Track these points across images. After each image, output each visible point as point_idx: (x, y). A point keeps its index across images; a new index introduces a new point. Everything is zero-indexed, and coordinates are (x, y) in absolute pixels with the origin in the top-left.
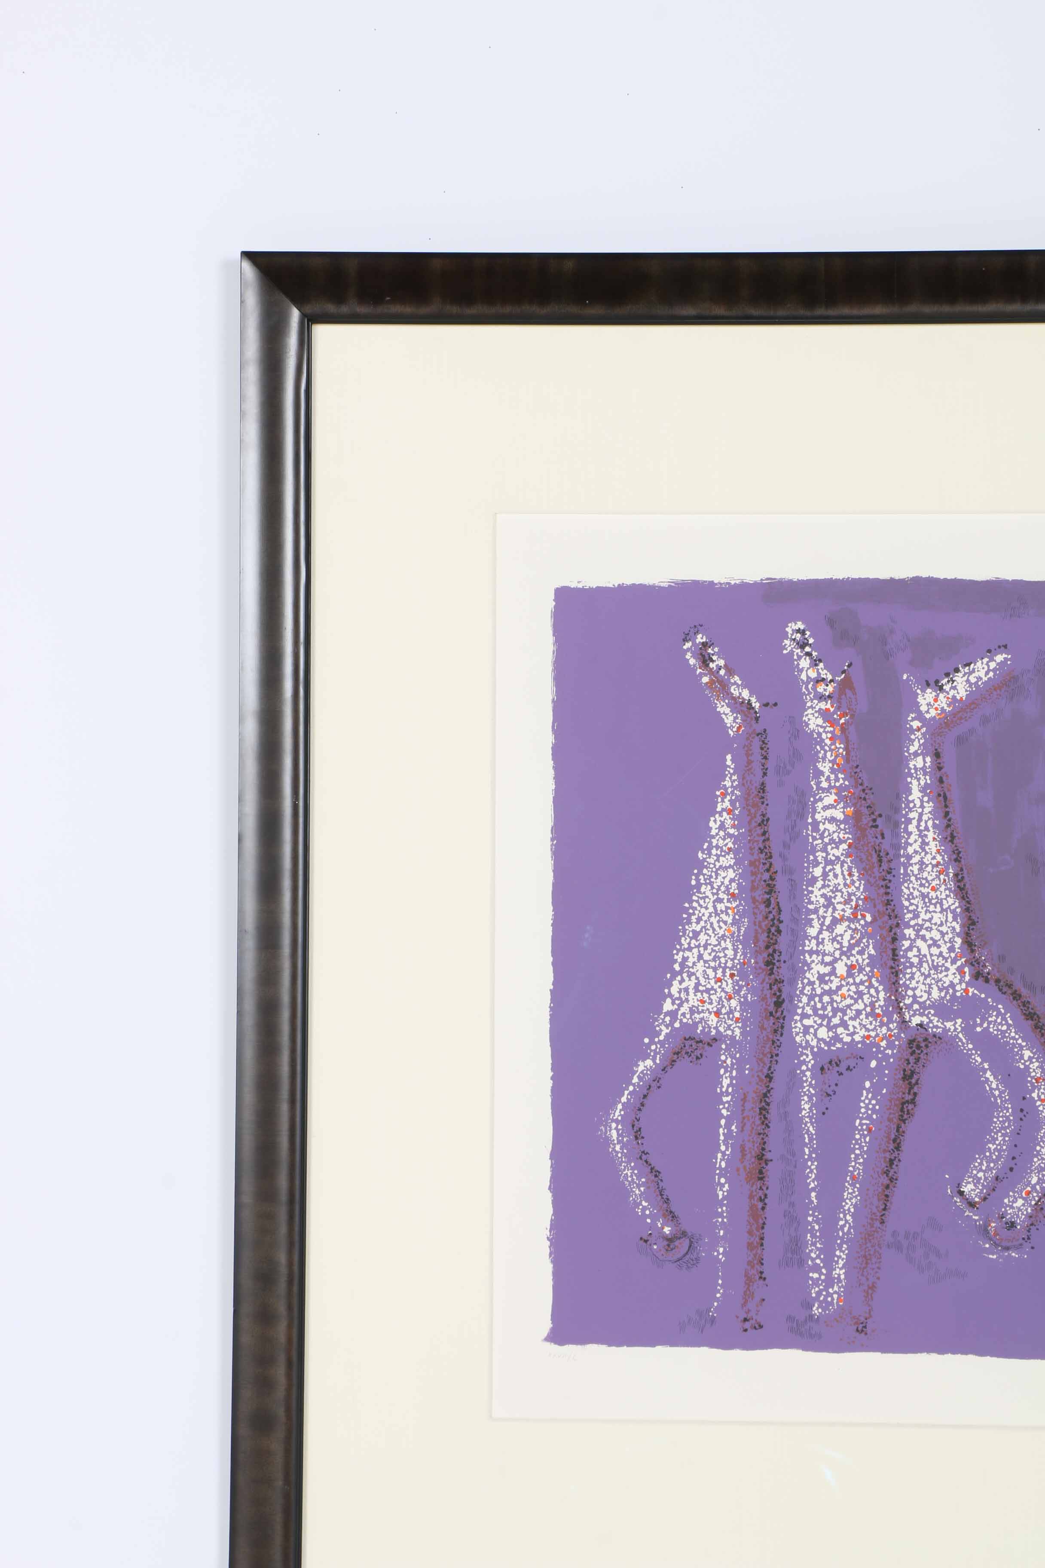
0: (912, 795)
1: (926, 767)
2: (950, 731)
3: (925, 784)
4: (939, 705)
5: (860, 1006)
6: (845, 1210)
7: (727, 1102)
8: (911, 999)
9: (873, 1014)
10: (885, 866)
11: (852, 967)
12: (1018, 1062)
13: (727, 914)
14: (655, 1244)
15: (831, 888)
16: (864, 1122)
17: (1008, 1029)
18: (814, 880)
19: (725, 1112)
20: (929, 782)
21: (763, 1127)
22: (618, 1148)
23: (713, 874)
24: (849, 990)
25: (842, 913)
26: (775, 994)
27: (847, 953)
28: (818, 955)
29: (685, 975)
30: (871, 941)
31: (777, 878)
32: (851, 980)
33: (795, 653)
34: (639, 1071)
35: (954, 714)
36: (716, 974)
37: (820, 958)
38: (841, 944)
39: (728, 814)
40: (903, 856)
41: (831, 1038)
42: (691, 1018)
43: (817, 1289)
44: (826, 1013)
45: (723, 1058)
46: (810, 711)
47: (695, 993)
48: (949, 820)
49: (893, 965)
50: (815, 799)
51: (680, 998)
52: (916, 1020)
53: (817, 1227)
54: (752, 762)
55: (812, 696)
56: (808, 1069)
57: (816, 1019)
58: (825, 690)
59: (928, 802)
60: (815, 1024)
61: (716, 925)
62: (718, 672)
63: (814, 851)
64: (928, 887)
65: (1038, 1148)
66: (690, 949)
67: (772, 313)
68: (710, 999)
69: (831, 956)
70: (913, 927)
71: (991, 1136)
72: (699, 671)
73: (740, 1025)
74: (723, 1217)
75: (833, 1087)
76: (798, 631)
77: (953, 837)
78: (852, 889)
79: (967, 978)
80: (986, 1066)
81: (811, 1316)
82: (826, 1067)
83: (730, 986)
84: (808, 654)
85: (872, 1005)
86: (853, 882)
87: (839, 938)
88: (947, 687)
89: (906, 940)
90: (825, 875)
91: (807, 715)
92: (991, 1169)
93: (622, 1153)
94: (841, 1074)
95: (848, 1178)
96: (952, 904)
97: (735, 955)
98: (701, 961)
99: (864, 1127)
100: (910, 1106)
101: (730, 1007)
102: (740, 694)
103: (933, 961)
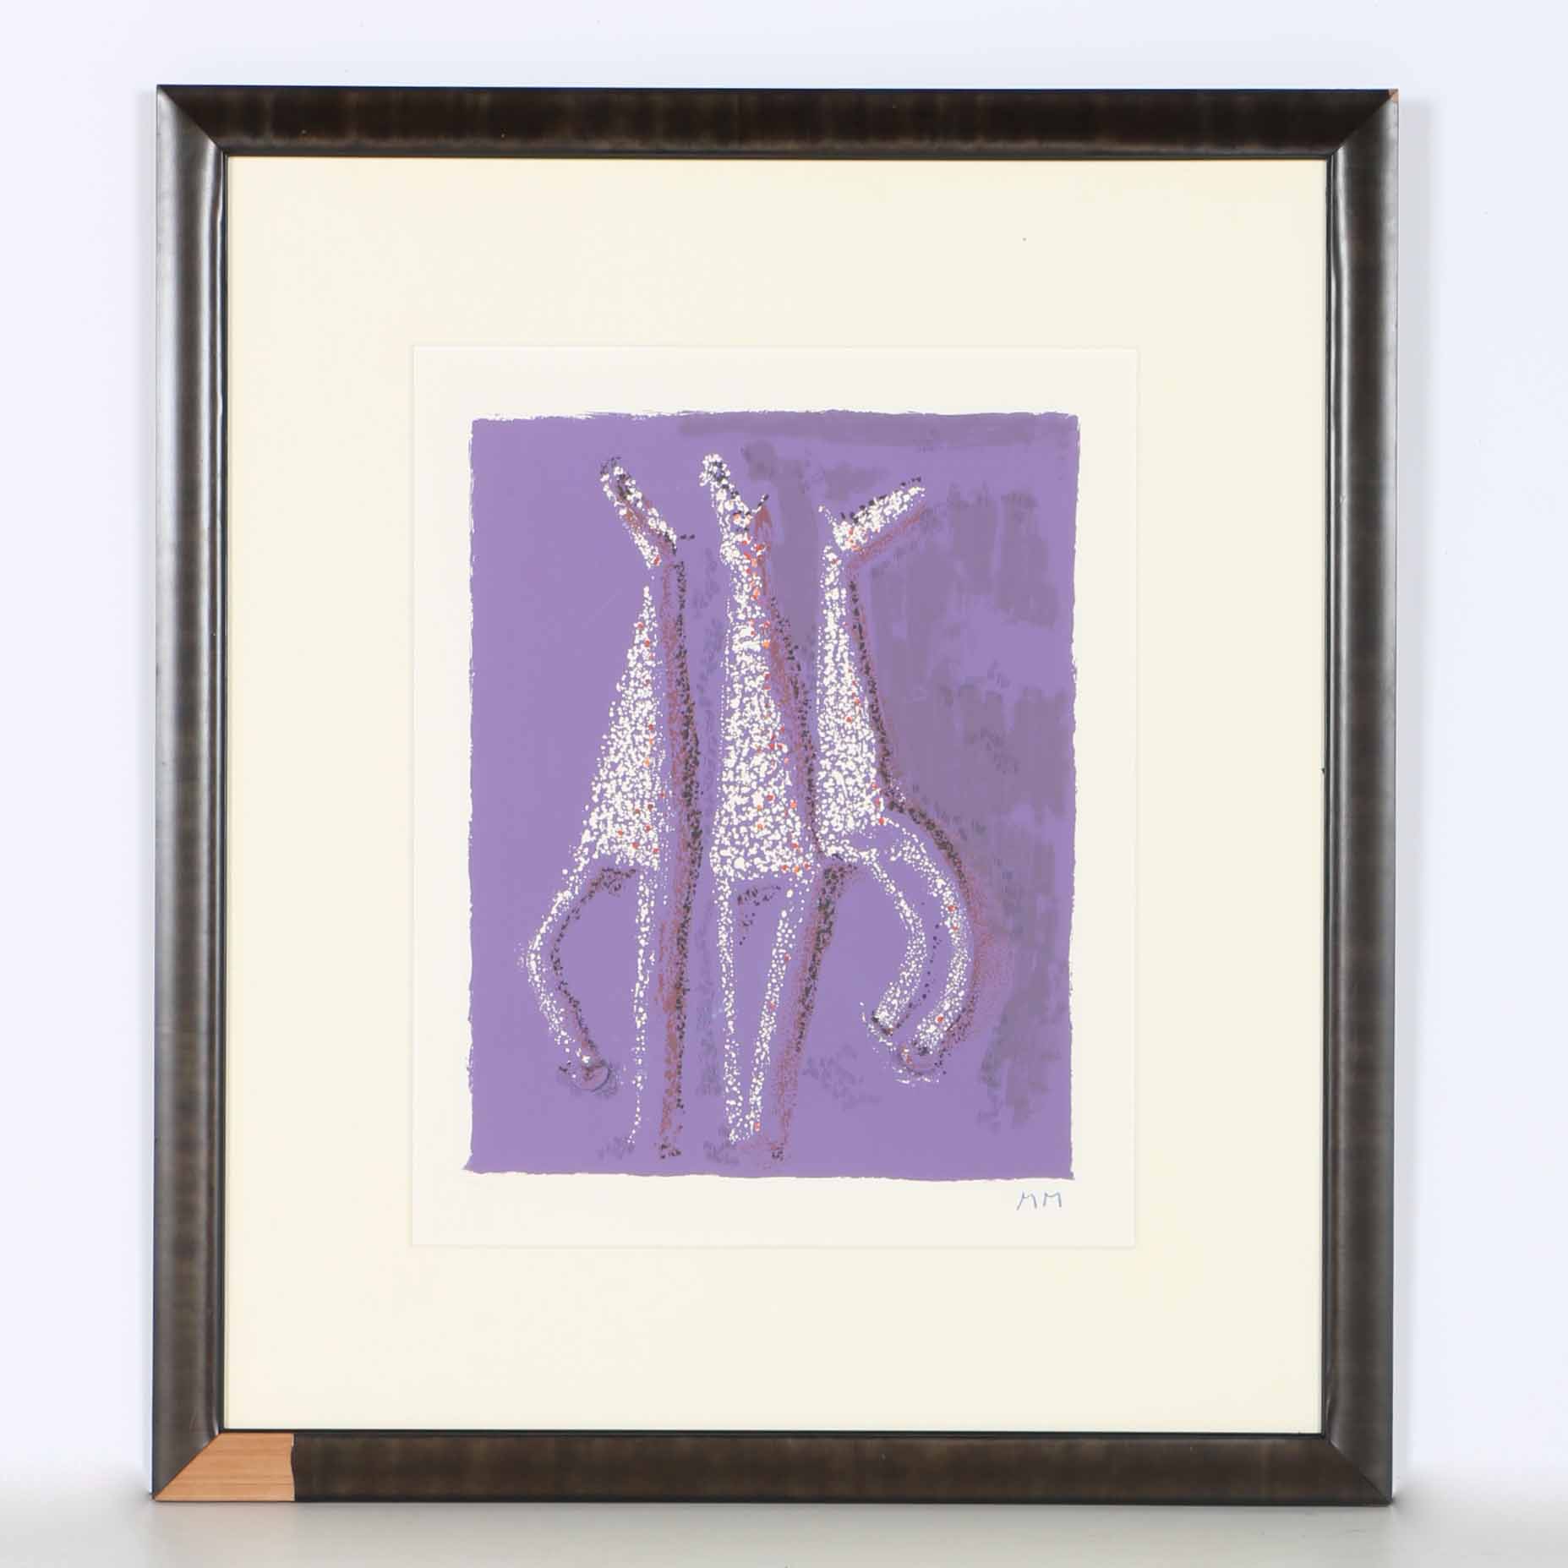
0: (828, 627)
1: (841, 599)
2: (865, 563)
3: (840, 616)
4: (854, 538)
5: (777, 836)
6: (761, 1038)
7: (646, 932)
8: (827, 829)
9: (789, 844)
10: (801, 697)
11: (768, 798)
12: (931, 891)
13: (645, 745)
14: (574, 1073)
15: (748, 719)
16: (781, 951)
17: (922, 858)
18: (732, 711)
19: (642, 942)
20: (844, 614)
21: (681, 956)
22: (537, 978)
23: (632, 706)
24: (766, 821)
25: (759, 744)
26: (693, 825)
27: (763, 784)
28: (735, 786)
29: (603, 807)
30: (787, 772)
31: (694, 710)
32: (768, 811)
33: (712, 486)
34: (558, 902)
35: (869, 547)
36: (634, 805)
37: (737, 789)
38: (758, 775)
39: (646, 646)
40: (820, 687)
41: (749, 869)
42: (609, 849)
43: (734, 1116)
44: (743, 843)
45: (641, 888)
46: (727, 543)
47: (613, 824)
48: (865, 652)
49: (810, 796)
50: (732, 630)
51: (598, 830)
52: (832, 850)
53: (734, 1055)
54: (670, 594)
55: (729, 528)
56: (725, 900)
57: (734, 849)
58: (742, 523)
59: (844, 634)
60: (731, 855)
61: (634, 757)
62: (636, 505)
63: (731, 683)
64: (844, 718)
65: (950, 975)
66: (608, 781)
67: (686, 148)
68: (627, 829)
69: (748, 787)
70: (830, 757)
71: (904, 964)
72: (616, 503)
73: (658, 856)
74: (641, 1046)
75: (750, 917)
76: (715, 464)
77: (868, 669)
78: (769, 721)
79: (882, 808)
80: (900, 894)
81: (728, 1143)
82: (743, 897)
83: (648, 817)
84: (725, 487)
85: (789, 835)
86: (770, 714)
87: (756, 769)
88: (862, 520)
89: (822, 770)
90: (742, 706)
91: (724, 548)
92: (905, 996)
93: (541, 984)
94: (758, 904)
95: (765, 1007)
96: (868, 735)
97: (653, 787)
98: (620, 793)
99: (781, 956)
100: (826, 936)
101: (648, 839)
102: (658, 527)
103: (848, 791)
